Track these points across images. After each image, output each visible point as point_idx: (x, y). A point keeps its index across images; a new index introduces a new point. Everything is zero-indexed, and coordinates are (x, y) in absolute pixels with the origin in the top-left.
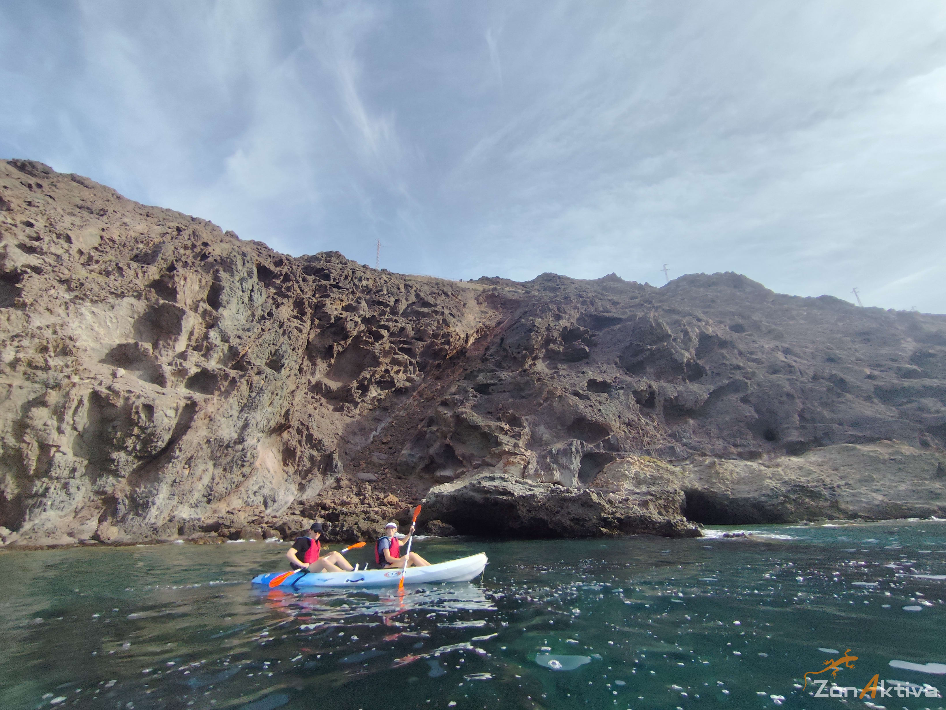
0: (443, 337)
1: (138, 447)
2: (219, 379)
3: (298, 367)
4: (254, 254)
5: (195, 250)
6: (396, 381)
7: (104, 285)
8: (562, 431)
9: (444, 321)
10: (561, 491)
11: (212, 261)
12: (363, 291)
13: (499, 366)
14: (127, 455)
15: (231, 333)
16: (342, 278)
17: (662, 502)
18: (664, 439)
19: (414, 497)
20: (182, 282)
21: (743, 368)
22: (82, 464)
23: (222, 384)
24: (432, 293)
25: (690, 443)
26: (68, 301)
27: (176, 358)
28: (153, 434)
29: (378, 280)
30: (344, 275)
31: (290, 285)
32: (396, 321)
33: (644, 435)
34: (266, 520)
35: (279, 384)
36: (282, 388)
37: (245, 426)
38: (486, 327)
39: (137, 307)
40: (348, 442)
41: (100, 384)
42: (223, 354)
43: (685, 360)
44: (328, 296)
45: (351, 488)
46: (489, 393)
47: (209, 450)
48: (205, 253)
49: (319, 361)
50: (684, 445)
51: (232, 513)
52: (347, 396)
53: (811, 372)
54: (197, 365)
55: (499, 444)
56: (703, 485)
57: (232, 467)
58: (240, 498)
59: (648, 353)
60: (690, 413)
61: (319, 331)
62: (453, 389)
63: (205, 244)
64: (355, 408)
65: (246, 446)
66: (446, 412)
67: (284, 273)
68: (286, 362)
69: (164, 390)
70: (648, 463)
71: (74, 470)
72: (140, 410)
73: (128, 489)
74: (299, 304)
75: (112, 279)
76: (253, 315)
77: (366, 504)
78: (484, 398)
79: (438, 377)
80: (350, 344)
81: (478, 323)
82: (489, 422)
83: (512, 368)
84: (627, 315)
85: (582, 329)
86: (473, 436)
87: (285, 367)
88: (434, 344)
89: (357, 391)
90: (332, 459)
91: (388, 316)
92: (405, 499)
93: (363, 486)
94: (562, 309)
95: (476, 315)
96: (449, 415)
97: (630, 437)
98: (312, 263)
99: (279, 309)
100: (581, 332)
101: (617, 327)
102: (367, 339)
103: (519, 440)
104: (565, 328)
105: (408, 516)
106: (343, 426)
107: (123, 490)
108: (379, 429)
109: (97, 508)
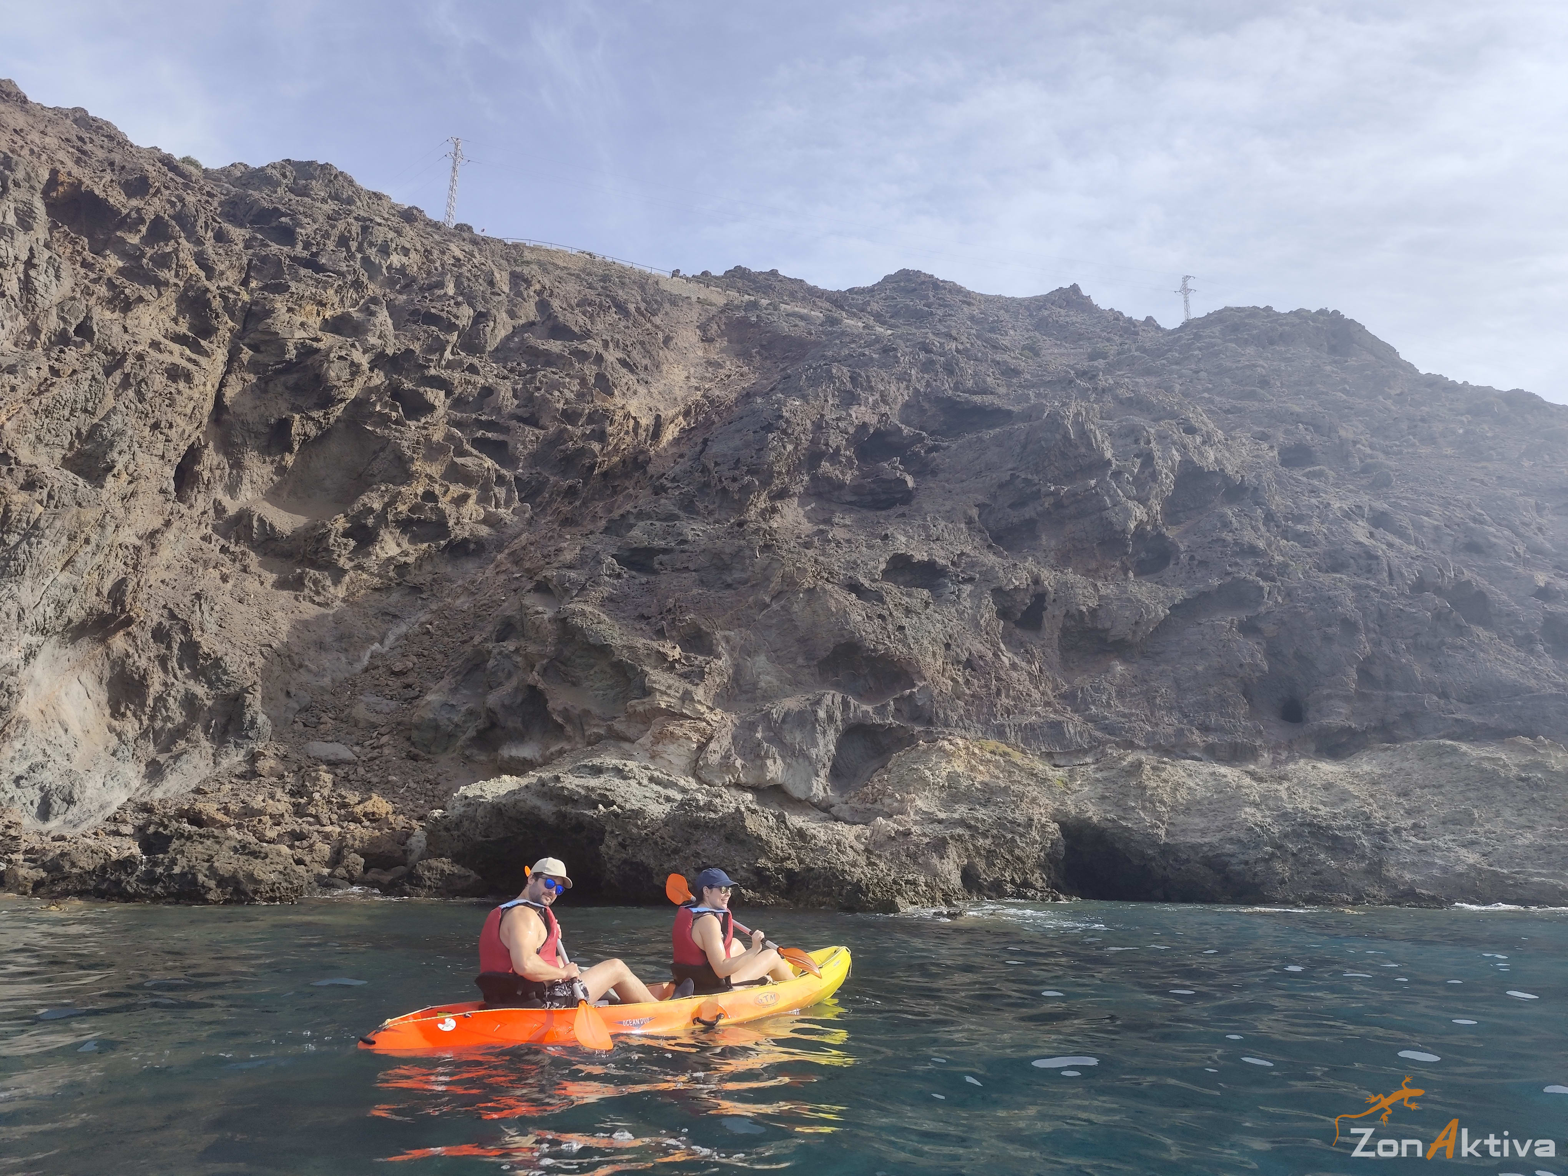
0: (591, 419)
3: (170, 472)
6: (451, 523)
8: (806, 671)
9: (601, 378)
12: (391, 282)
13: (689, 507)
16: (331, 245)
17: (983, 843)
18: (1047, 704)
21: (1263, 553)
24: (584, 303)
25: (1106, 718)
29: (436, 253)
30: (335, 233)
31: (168, 249)
32: (472, 369)
35: (91, 514)
36: (103, 527)
38: (712, 402)
40: (301, 666)
43: (1132, 525)
44: (282, 288)
45: (281, 777)
46: (655, 572)
49: (252, 459)
50: (1089, 719)
52: (316, 552)
53: (1411, 576)
55: (647, 692)
56: (1105, 811)
59: (1048, 502)
61: (252, 378)
62: (568, 556)
64: (336, 582)
66: (540, 609)
67: (150, 216)
68: (121, 461)
70: (989, 756)
74: (195, 305)
76: (34, 329)
77: (311, 815)
78: (637, 581)
79: (567, 519)
80: (338, 420)
81: (693, 390)
82: (636, 639)
83: (716, 516)
84: (1025, 405)
85: (906, 430)
86: (596, 669)
87: (115, 471)
88: (566, 436)
89: (345, 540)
90: (243, 705)
91: (453, 353)
92: (411, 805)
93: (313, 774)
94: (862, 380)
95: (692, 370)
96: (546, 617)
97: (965, 694)
98: (250, 192)
99: (130, 314)
100: (905, 438)
101: (992, 432)
102: (387, 411)
103: (697, 685)
104: (865, 425)
105: (403, 848)
106: (294, 627)
108: (390, 640)
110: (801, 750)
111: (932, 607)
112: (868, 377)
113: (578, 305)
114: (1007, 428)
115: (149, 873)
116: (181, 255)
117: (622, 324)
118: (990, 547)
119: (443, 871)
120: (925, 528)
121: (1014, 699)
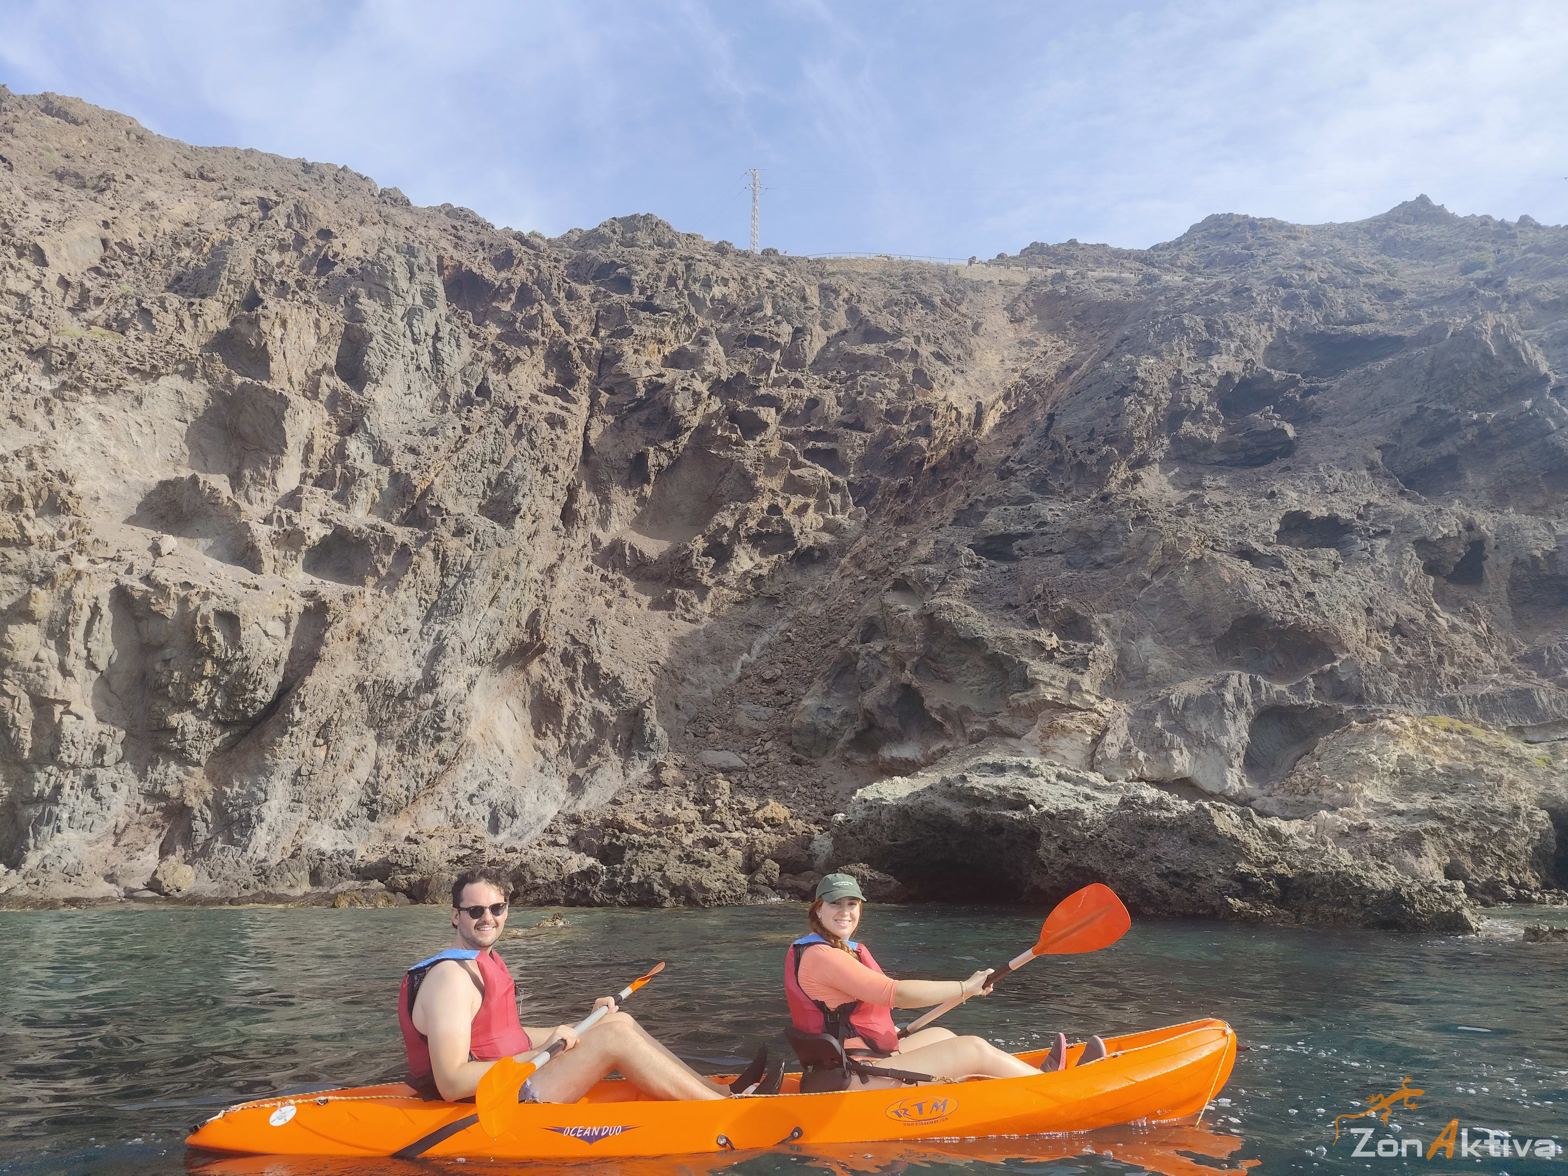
0: (914, 416)
1: (218, 702)
2: (373, 549)
3: (558, 511)
5: (304, 250)
6: (796, 533)
7: (115, 352)
8: (1201, 651)
9: (919, 374)
10: (1144, 804)
11: (343, 272)
12: (715, 314)
13: (1042, 486)
14: (199, 719)
15: (394, 441)
16: (662, 285)
17: (1464, 836)
18: (1505, 670)
19: (825, 808)
20: (278, 332)
22: (115, 739)
23: (381, 561)
24: (890, 304)
26: (50, 396)
27: (278, 508)
29: (751, 279)
30: (664, 275)
31: (534, 312)
32: (797, 383)
35: (508, 553)
36: (518, 564)
37: (438, 652)
38: (1031, 382)
39: (190, 398)
40: (684, 680)
42: (380, 490)
44: (627, 333)
45: (684, 786)
46: (1015, 559)
47: (365, 707)
48: (325, 256)
49: (616, 493)
51: (416, 842)
52: (682, 573)
54: (322, 521)
55: (1029, 684)
57: (415, 743)
58: (439, 808)
61: (610, 419)
62: (923, 551)
63: (326, 235)
64: (702, 599)
65: (442, 696)
66: (903, 607)
67: (517, 285)
68: (525, 503)
69: (258, 580)
70: (1444, 735)
71: (101, 751)
72: (212, 624)
73: (208, 787)
74: (559, 359)
75: (133, 338)
76: (445, 395)
77: (716, 822)
78: (998, 570)
79: (901, 518)
80: (685, 448)
81: (1010, 373)
82: (1008, 630)
83: (1074, 493)
84: (1419, 328)
85: (1277, 375)
86: (968, 663)
87: (522, 513)
88: (892, 436)
89: (706, 559)
90: (643, 720)
91: (777, 372)
92: (805, 811)
93: (712, 782)
94: (1219, 327)
95: (1006, 353)
96: (910, 614)
97: (1397, 665)
98: (589, 251)
99: (510, 374)
100: (1276, 384)
101: (1384, 363)
102: (727, 433)
103: (1082, 673)
104: (1229, 376)
105: (808, 852)
106: (672, 644)
107: (199, 792)
108: (756, 650)
109: (154, 826)
110: (1209, 739)
111: (1341, 568)
112: (1224, 322)
113: (885, 307)
114: (1404, 356)
115: (611, 882)
116: (545, 315)
117: (930, 318)
118: (1402, 493)
119: (863, 876)
120: (1319, 480)
121: (1461, 666)
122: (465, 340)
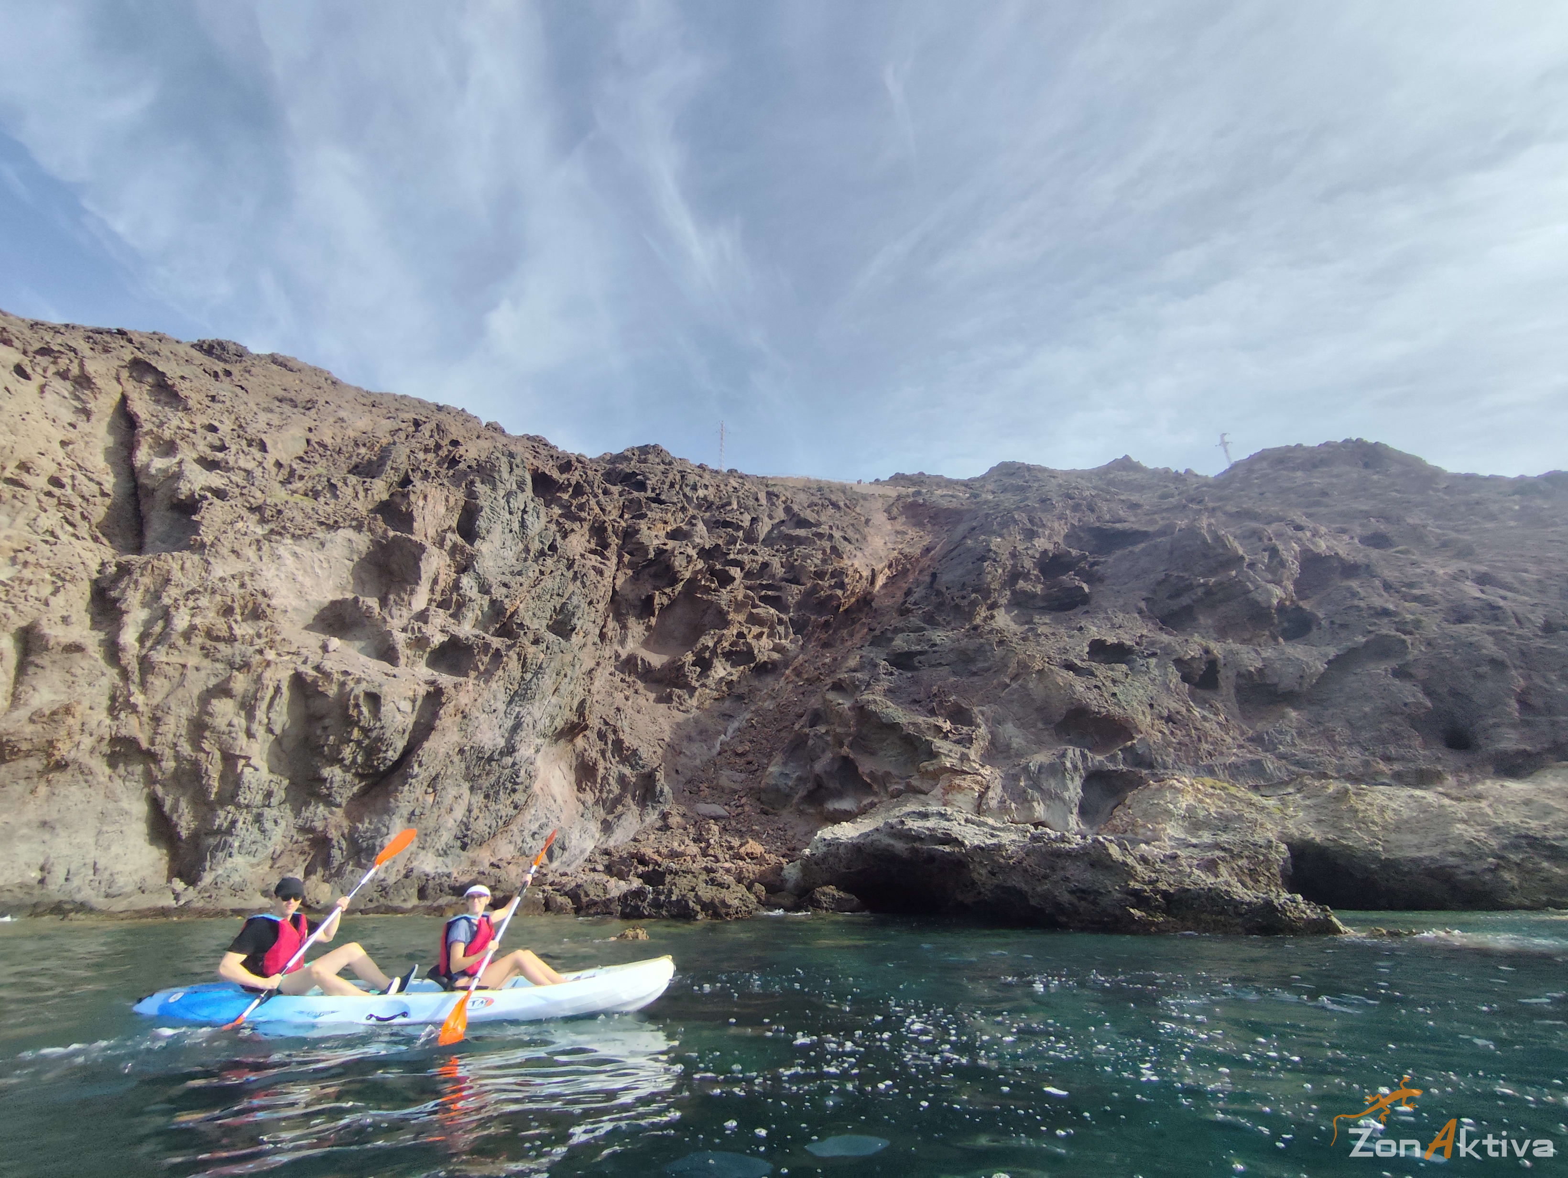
0: (833, 576)
1: (359, 759)
2: (476, 651)
3: (598, 632)
4: (527, 455)
5: (440, 453)
6: (756, 652)
7: (311, 512)
8: (1046, 733)
9: (834, 549)
10: (1049, 838)
11: (465, 467)
12: (699, 507)
13: (930, 620)
14: (344, 771)
15: (494, 579)
16: (666, 487)
18: (1240, 747)
19: (789, 845)
20: (421, 503)
21: (1395, 614)
22: (280, 786)
23: (481, 660)
24: (812, 505)
25: (1294, 755)
26: (261, 538)
27: (411, 621)
28: (380, 739)
29: (722, 486)
30: (668, 481)
31: (583, 501)
32: (754, 552)
33: (1200, 740)
34: (550, 878)
35: (568, 658)
36: (573, 666)
37: (517, 727)
38: (906, 556)
39: (358, 544)
40: (681, 753)
41: (305, 662)
42: (482, 612)
43: (1275, 602)
44: (643, 516)
45: (685, 829)
46: (915, 669)
47: (463, 765)
48: (454, 456)
49: (632, 621)
50: (1281, 757)
51: (498, 867)
52: (677, 677)
54: (442, 631)
55: (933, 755)
56: (1324, 832)
57: (497, 793)
58: (510, 842)
59: (1200, 591)
60: (1290, 698)
61: (630, 572)
62: (852, 662)
63: (455, 443)
64: (691, 696)
65: (518, 759)
66: (840, 701)
67: (574, 483)
68: (579, 624)
69: (395, 671)
70: (1211, 790)
71: (269, 795)
72: (361, 701)
73: (345, 823)
74: (598, 531)
75: (322, 502)
76: (527, 550)
77: (712, 855)
78: (905, 676)
79: (826, 643)
80: (680, 592)
81: (891, 550)
82: (916, 717)
83: (953, 625)
84: (1156, 526)
85: (1074, 552)
86: (888, 741)
87: (576, 630)
88: (819, 588)
89: (694, 668)
90: (654, 780)
91: (741, 544)
92: (774, 848)
93: (706, 826)
94: (1037, 520)
95: (887, 538)
96: (846, 706)
97: (1172, 742)
98: (617, 465)
99: (568, 539)
100: (1074, 558)
101: (1140, 546)
102: (708, 583)
103: (969, 748)
104: (1045, 552)
105: (781, 878)
106: (672, 727)
107: (338, 827)
108: (730, 731)
109: (302, 853)
110: (1056, 794)
111: (1130, 676)
112: (1039, 518)
113: (808, 507)
114: (1152, 542)
115: (656, 899)
116: (591, 502)
118: (1161, 629)
119: (833, 895)
122: (542, 515)
